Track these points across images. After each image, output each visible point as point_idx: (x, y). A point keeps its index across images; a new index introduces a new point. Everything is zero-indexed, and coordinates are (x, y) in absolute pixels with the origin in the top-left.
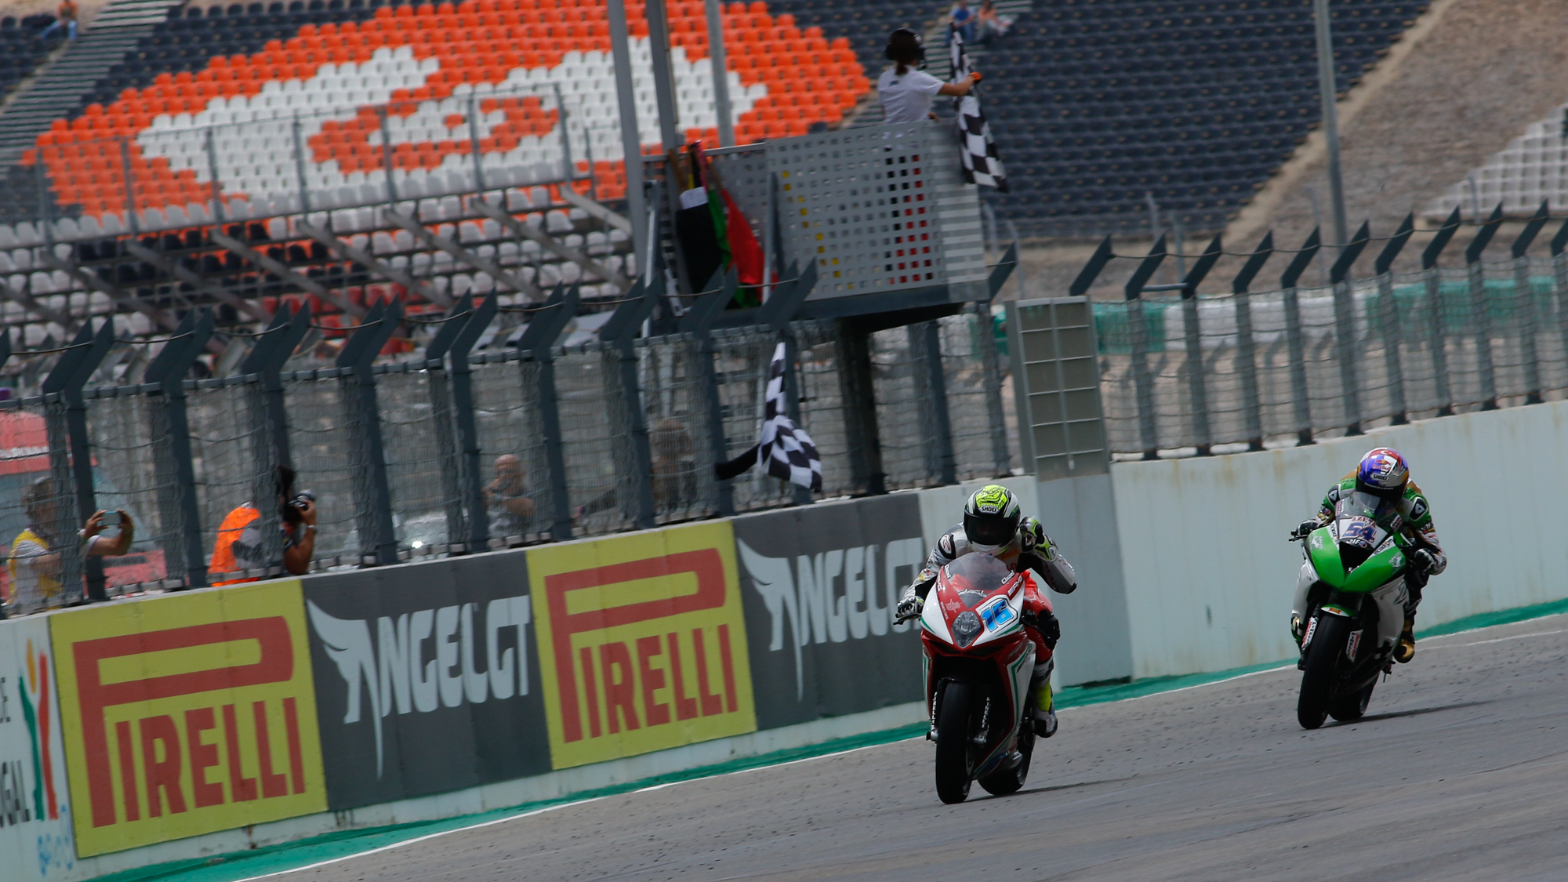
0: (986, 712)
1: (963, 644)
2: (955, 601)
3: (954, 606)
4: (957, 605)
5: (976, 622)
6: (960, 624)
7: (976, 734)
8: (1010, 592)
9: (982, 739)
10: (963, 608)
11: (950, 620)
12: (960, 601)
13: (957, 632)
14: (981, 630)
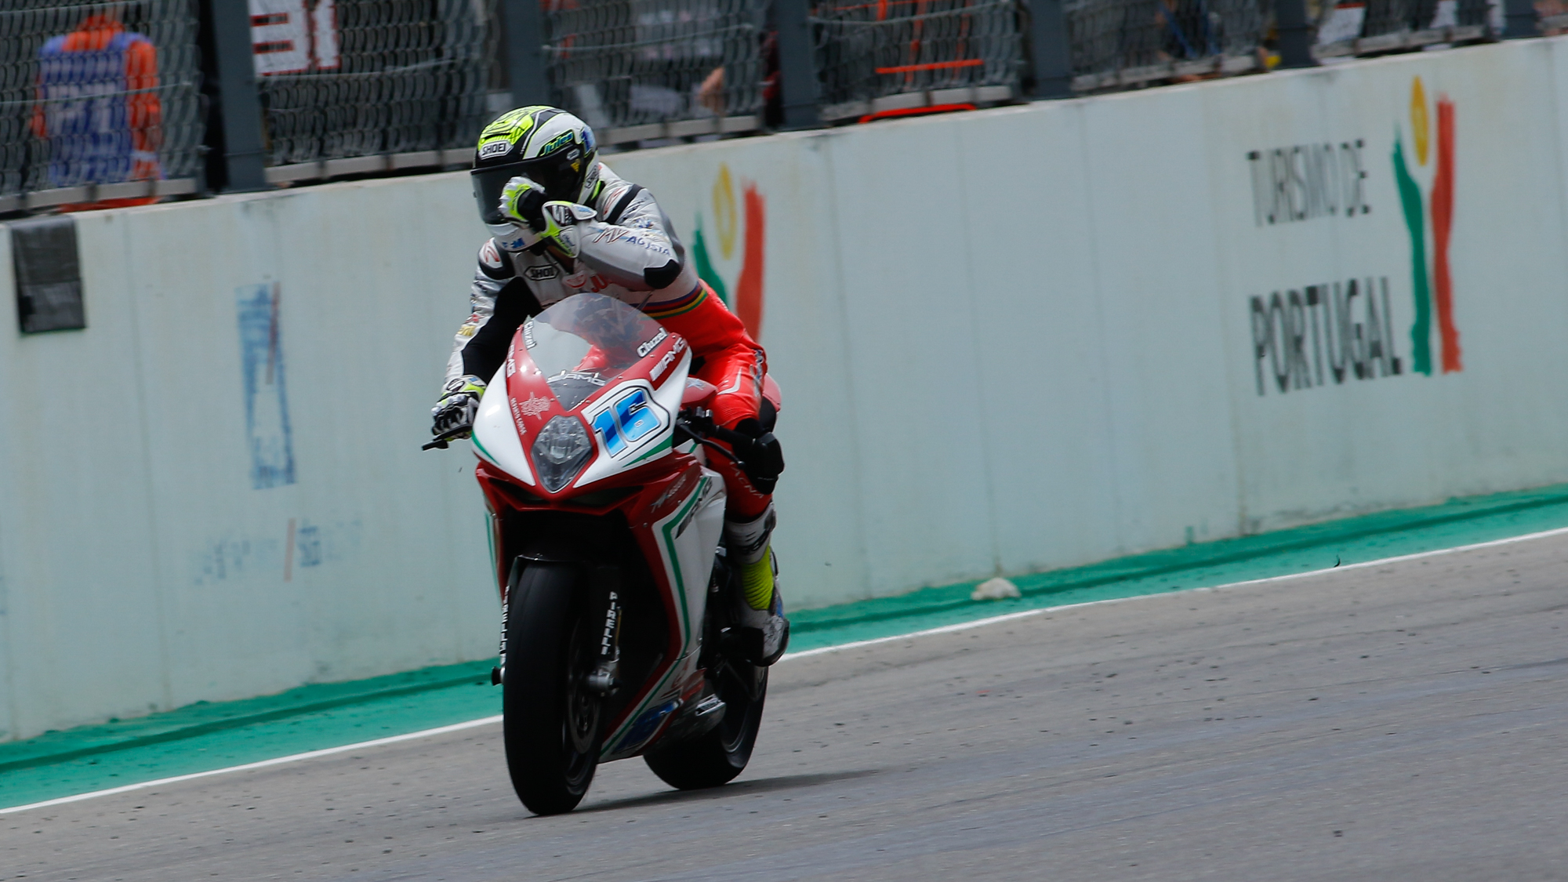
0: (609, 623)
1: (554, 484)
2: (539, 395)
3: (537, 406)
4: (544, 405)
5: (583, 439)
6: (548, 444)
7: (592, 669)
8: (655, 373)
9: (604, 678)
10: (558, 409)
11: (530, 433)
12: (549, 395)
13: (544, 460)
14: (593, 454)
